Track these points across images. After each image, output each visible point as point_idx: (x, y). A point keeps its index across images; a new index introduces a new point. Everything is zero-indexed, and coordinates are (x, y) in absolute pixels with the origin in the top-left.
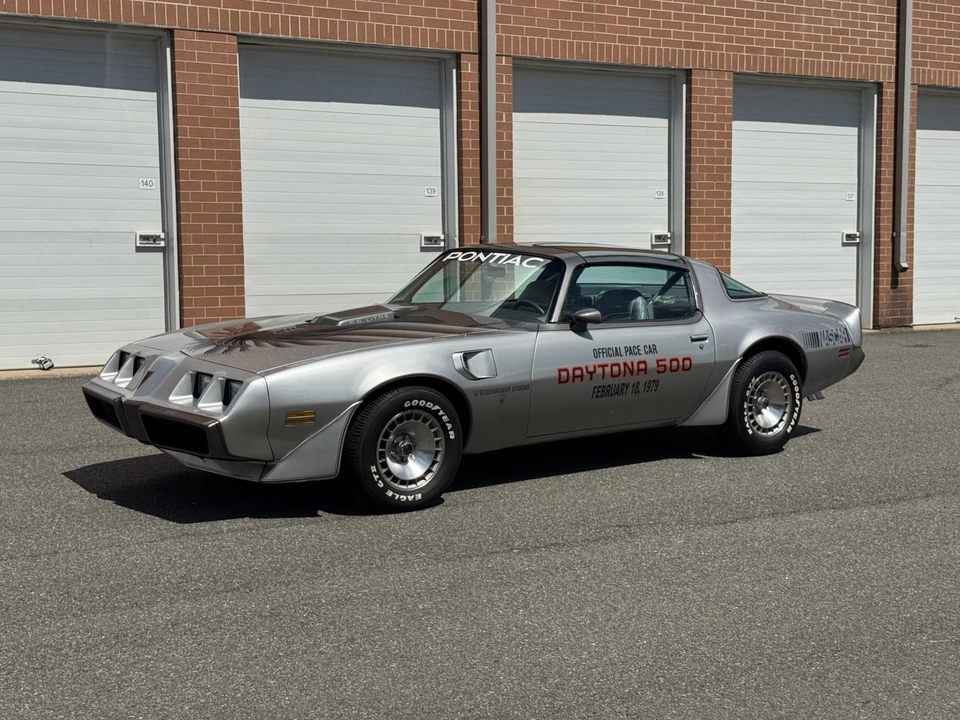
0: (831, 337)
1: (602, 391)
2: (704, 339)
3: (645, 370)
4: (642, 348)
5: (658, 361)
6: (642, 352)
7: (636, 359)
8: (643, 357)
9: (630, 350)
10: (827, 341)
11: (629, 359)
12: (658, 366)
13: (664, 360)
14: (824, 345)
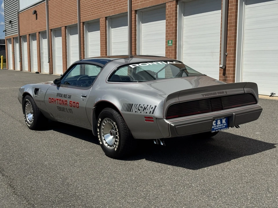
0: (140, 108)
1: (60, 109)
2: (85, 97)
3: (67, 104)
4: (67, 96)
5: (70, 102)
6: (67, 97)
7: (65, 99)
8: (67, 99)
9: (65, 96)
10: (137, 110)
11: (64, 99)
12: (70, 104)
13: (71, 102)
14: (134, 111)
